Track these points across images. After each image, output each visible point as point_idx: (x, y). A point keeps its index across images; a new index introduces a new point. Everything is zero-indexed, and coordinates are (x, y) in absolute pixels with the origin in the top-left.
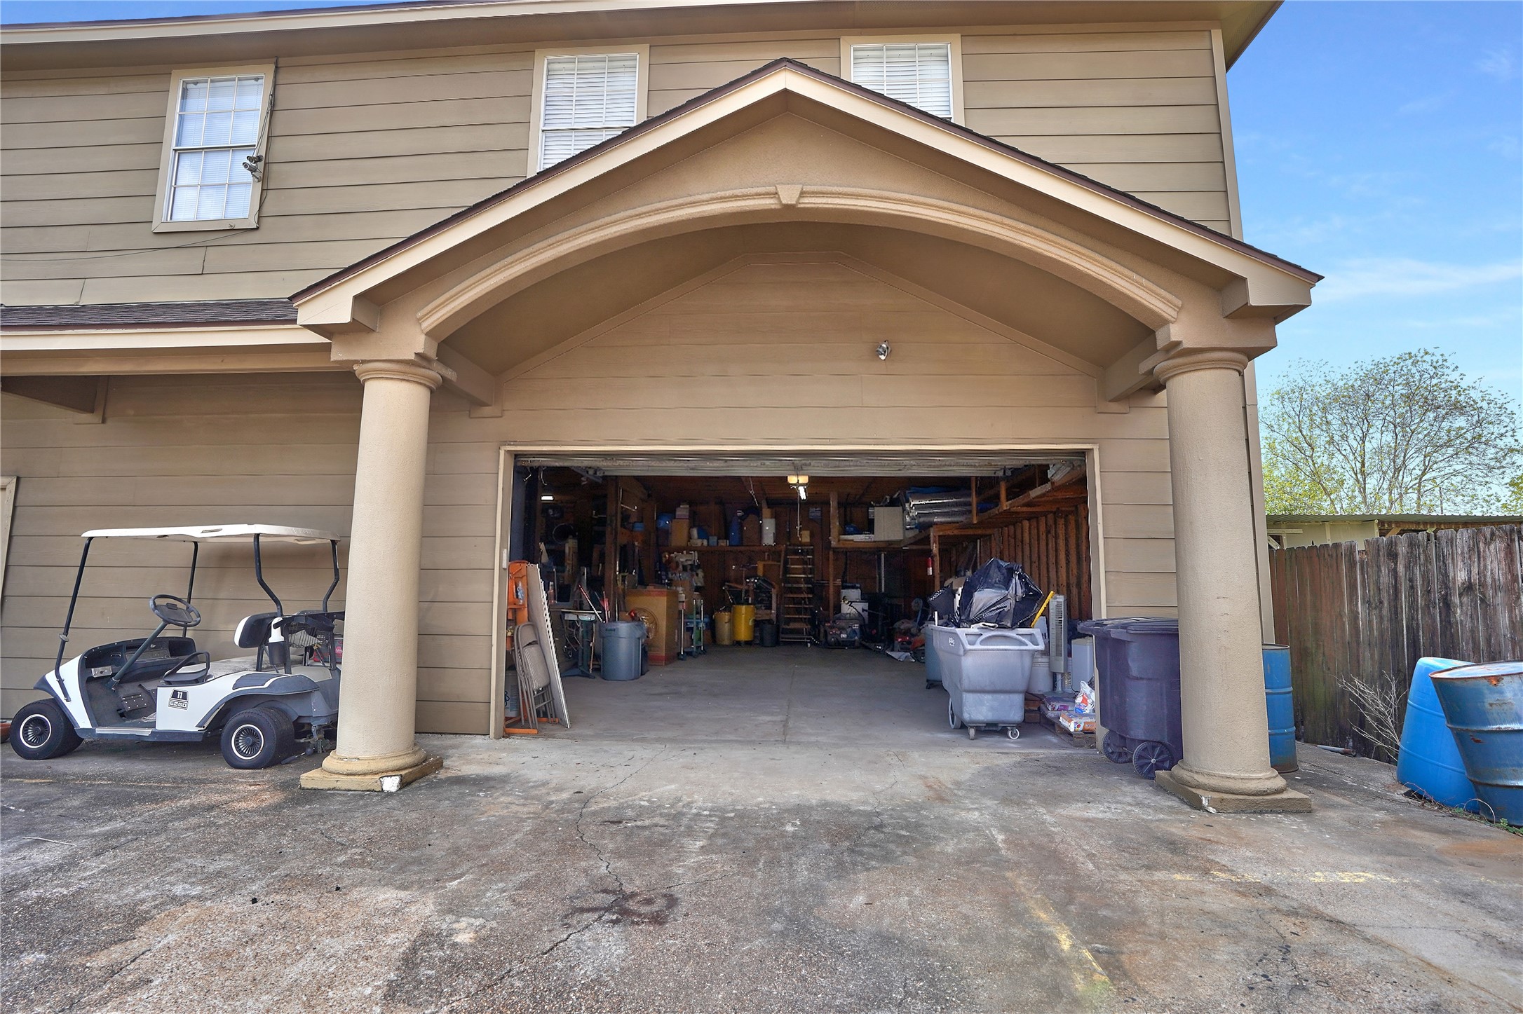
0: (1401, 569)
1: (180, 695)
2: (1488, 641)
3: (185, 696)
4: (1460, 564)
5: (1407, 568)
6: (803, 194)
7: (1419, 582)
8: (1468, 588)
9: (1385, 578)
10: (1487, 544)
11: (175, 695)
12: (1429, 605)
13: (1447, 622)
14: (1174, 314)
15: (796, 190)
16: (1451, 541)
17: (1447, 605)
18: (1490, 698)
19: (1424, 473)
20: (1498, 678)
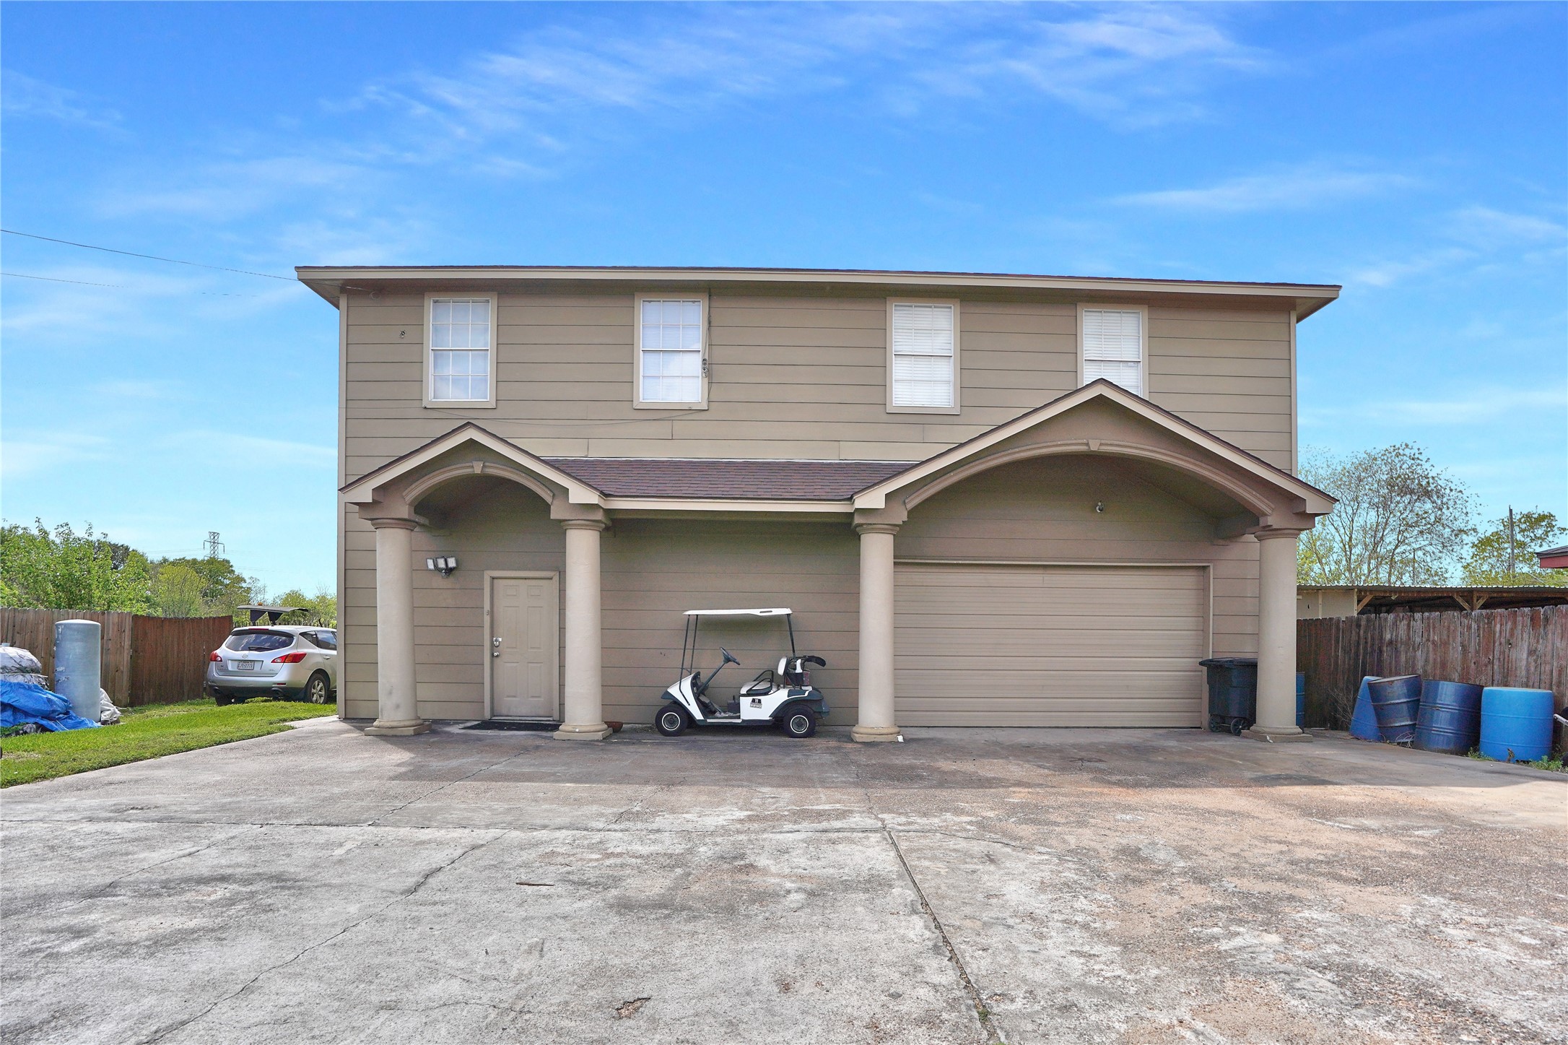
0: (1362, 632)
1: (757, 701)
2: (1396, 667)
3: (760, 701)
4: (1388, 631)
5: (1365, 632)
6: (1101, 444)
7: (1369, 640)
8: (1391, 642)
9: (1354, 637)
10: (1400, 622)
11: (754, 701)
12: (1373, 651)
13: (1380, 661)
14: (1270, 512)
15: (1098, 442)
16: (1386, 619)
17: (1381, 651)
18: (1389, 690)
19: (1397, 547)
20: (1393, 681)
